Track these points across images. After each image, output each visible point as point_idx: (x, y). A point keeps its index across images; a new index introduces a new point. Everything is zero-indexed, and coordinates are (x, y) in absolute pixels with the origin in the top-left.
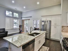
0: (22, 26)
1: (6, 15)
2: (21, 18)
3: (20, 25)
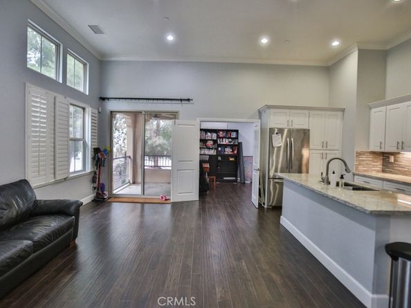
2: (103, 99)
3: (96, 151)
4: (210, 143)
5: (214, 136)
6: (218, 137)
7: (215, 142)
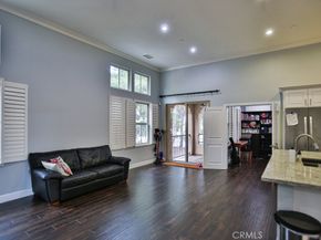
0: (163, 131)
1: (112, 85)
2: (161, 97)
3: (157, 130)
4: (253, 124)
5: (258, 118)
6: (261, 118)
7: (258, 122)
